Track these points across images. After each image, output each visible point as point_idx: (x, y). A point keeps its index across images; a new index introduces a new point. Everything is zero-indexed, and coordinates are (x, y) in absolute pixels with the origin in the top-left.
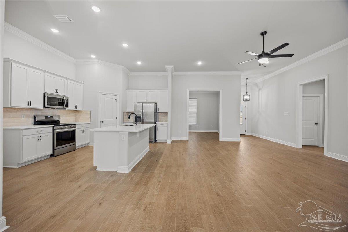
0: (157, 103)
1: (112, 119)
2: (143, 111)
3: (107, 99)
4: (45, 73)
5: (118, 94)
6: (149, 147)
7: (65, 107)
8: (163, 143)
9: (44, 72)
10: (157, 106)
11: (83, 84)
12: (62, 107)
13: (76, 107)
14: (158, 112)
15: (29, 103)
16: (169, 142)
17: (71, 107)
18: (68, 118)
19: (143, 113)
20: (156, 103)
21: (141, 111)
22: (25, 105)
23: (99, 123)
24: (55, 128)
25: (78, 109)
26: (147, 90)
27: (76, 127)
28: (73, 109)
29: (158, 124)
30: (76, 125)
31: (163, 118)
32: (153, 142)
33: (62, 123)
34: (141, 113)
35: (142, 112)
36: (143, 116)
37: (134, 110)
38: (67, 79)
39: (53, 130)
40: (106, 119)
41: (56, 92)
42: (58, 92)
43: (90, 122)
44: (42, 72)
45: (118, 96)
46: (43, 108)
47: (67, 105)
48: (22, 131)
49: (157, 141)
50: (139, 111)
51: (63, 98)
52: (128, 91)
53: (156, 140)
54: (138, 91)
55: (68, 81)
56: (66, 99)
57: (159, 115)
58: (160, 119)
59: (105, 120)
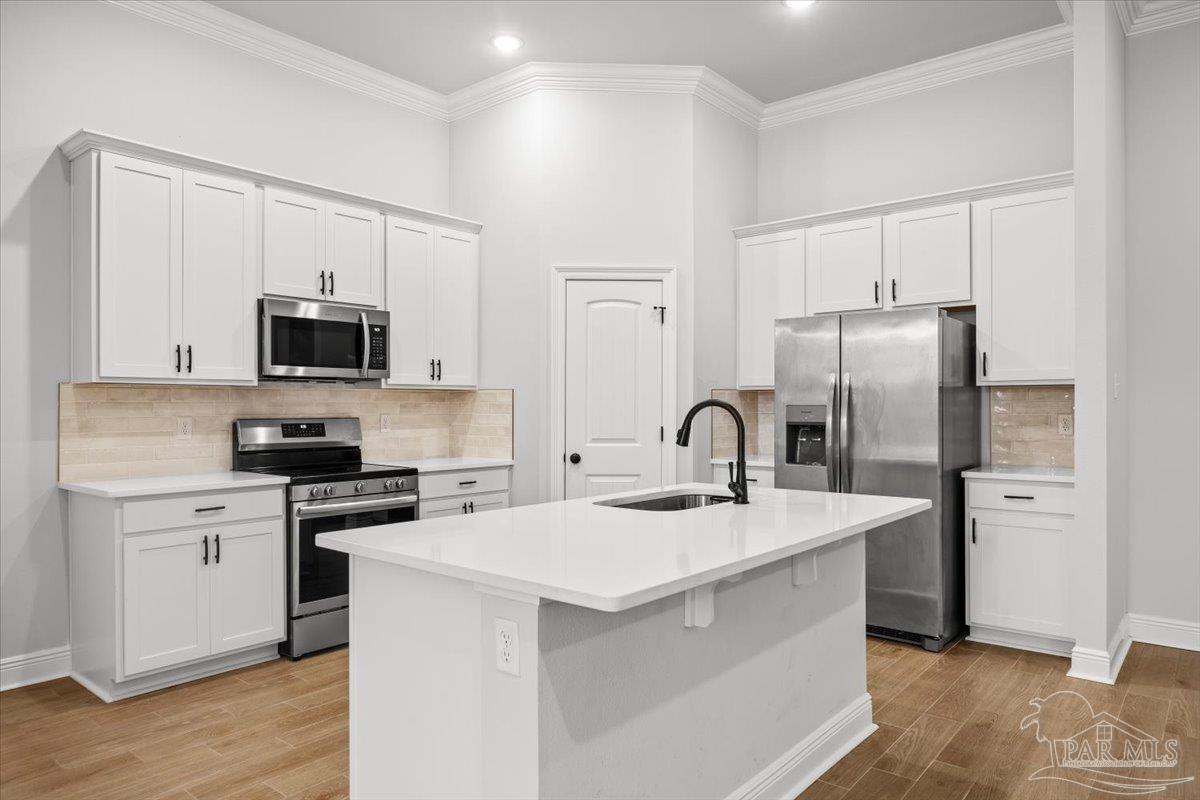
0: (972, 309)
1: (633, 440)
2: (846, 382)
3: (604, 305)
4: (263, 188)
5: (669, 270)
6: (868, 696)
7: (367, 372)
8: (1031, 657)
9: (260, 181)
10: (971, 333)
11: (478, 229)
12: (352, 373)
13: (436, 369)
14: (980, 381)
15: (184, 357)
16: (1095, 665)
17: (406, 367)
18: (406, 433)
19: (845, 394)
20: (963, 313)
21: (832, 379)
22: (161, 369)
23: (557, 464)
24: (302, 491)
25: (449, 380)
26: (886, 210)
27: (420, 488)
28: (422, 378)
29: (981, 490)
30: (421, 479)
31: (1029, 433)
32: (928, 643)
33: (371, 460)
34: (825, 398)
35: (837, 390)
36: (844, 420)
37: (779, 372)
38: (384, 209)
39: (289, 505)
40: (595, 440)
41: (323, 290)
42: (332, 291)
43: (508, 461)
44: (248, 187)
45: (670, 280)
46: (256, 383)
47: (381, 362)
48: (122, 507)
49: (974, 637)
50: (812, 385)
51: (360, 319)
52: (743, 242)
53: (959, 627)
54: (816, 230)
55: (393, 220)
56: (371, 327)
57: (996, 410)
58: (1007, 443)
59: (588, 445)
